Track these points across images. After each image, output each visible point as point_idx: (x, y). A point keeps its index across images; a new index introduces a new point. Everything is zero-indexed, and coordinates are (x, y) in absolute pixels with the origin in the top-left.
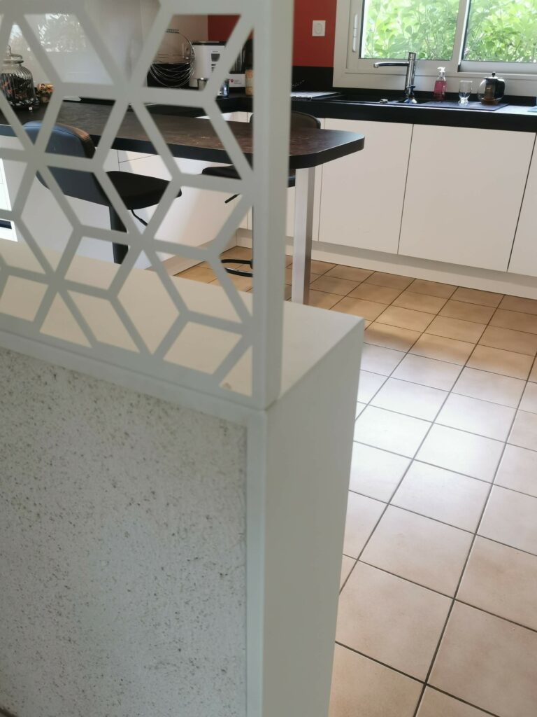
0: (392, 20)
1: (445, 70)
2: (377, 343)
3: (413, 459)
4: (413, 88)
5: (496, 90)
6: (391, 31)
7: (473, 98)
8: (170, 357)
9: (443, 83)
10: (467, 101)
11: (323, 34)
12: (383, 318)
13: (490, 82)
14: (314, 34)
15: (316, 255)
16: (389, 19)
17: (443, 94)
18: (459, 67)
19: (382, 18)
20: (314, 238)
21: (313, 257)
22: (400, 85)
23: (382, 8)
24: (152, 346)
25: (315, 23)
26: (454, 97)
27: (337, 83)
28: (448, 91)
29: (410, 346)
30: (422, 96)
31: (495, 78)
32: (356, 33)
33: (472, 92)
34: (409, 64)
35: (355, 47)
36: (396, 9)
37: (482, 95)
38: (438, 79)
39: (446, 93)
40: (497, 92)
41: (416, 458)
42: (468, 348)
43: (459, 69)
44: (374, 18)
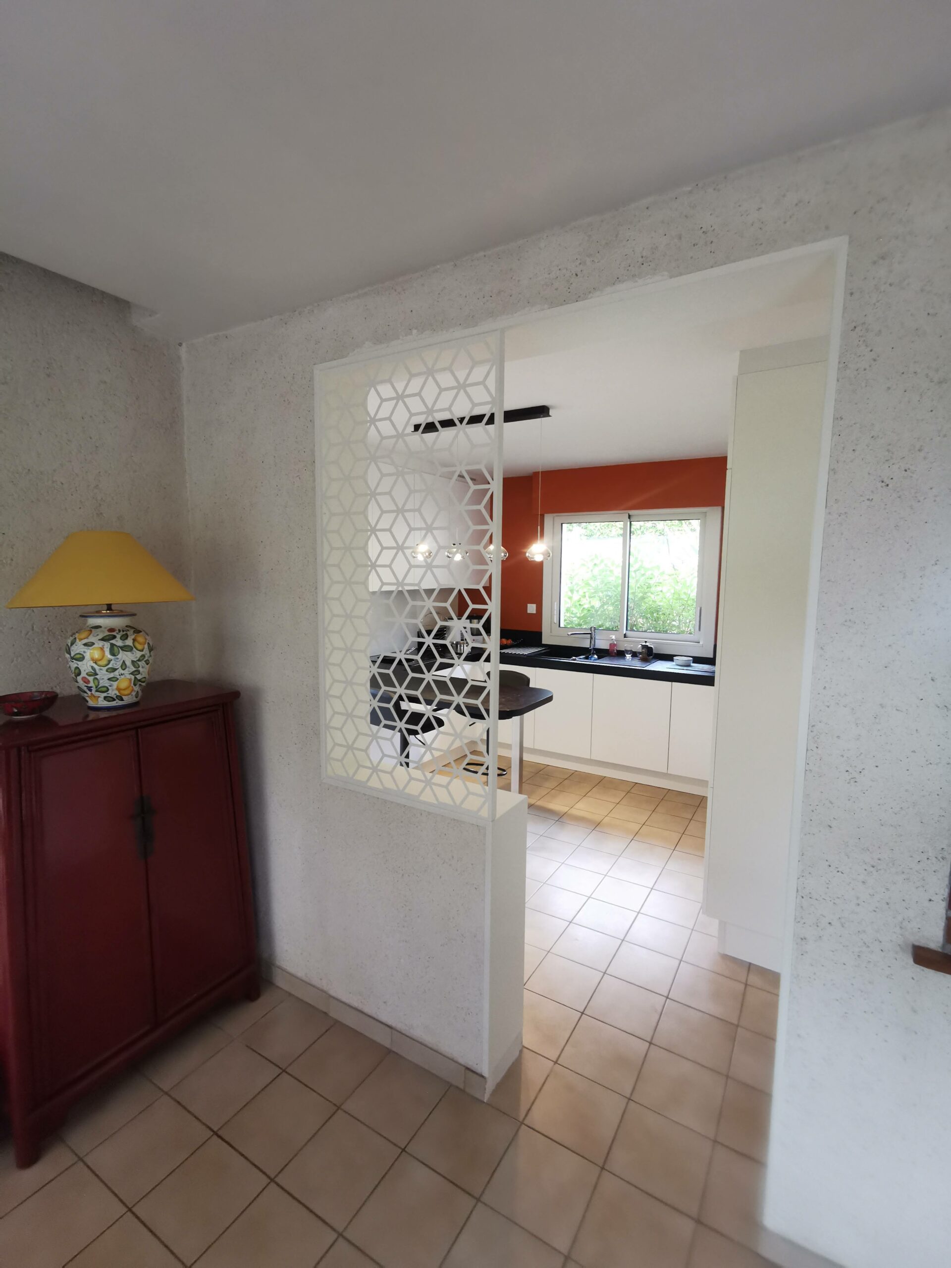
0: (582, 599)
1: (615, 637)
2: (572, 823)
3: (589, 897)
4: (594, 645)
5: (648, 651)
6: (582, 605)
7: (634, 655)
8: (463, 806)
9: (615, 645)
10: (631, 657)
11: (535, 612)
12: (579, 805)
13: (644, 647)
14: (529, 612)
15: (526, 757)
16: (580, 598)
17: (615, 651)
18: (625, 635)
19: (576, 597)
20: (525, 745)
21: (524, 759)
22: (586, 644)
23: (575, 592)
24: (458, 802)
25: (529, 605)
26: (621, 654)
27: (546, 640)
28: (618, 649)
29: (597, 825)
30: (602, 653)
31: (647, 644)
32: (556, 612)
33: (633, 650)
34: (591, 634)
35: (556, 620)
36: (585, 593)
37: (640, 653)
38: (611, 642)
39: (618, 651)
40: (649, 654)
41: (592, 896)
42: (636, 827)
43: (625, 636)
44: (570, 598)
